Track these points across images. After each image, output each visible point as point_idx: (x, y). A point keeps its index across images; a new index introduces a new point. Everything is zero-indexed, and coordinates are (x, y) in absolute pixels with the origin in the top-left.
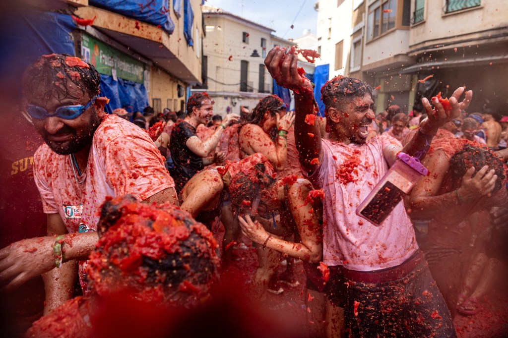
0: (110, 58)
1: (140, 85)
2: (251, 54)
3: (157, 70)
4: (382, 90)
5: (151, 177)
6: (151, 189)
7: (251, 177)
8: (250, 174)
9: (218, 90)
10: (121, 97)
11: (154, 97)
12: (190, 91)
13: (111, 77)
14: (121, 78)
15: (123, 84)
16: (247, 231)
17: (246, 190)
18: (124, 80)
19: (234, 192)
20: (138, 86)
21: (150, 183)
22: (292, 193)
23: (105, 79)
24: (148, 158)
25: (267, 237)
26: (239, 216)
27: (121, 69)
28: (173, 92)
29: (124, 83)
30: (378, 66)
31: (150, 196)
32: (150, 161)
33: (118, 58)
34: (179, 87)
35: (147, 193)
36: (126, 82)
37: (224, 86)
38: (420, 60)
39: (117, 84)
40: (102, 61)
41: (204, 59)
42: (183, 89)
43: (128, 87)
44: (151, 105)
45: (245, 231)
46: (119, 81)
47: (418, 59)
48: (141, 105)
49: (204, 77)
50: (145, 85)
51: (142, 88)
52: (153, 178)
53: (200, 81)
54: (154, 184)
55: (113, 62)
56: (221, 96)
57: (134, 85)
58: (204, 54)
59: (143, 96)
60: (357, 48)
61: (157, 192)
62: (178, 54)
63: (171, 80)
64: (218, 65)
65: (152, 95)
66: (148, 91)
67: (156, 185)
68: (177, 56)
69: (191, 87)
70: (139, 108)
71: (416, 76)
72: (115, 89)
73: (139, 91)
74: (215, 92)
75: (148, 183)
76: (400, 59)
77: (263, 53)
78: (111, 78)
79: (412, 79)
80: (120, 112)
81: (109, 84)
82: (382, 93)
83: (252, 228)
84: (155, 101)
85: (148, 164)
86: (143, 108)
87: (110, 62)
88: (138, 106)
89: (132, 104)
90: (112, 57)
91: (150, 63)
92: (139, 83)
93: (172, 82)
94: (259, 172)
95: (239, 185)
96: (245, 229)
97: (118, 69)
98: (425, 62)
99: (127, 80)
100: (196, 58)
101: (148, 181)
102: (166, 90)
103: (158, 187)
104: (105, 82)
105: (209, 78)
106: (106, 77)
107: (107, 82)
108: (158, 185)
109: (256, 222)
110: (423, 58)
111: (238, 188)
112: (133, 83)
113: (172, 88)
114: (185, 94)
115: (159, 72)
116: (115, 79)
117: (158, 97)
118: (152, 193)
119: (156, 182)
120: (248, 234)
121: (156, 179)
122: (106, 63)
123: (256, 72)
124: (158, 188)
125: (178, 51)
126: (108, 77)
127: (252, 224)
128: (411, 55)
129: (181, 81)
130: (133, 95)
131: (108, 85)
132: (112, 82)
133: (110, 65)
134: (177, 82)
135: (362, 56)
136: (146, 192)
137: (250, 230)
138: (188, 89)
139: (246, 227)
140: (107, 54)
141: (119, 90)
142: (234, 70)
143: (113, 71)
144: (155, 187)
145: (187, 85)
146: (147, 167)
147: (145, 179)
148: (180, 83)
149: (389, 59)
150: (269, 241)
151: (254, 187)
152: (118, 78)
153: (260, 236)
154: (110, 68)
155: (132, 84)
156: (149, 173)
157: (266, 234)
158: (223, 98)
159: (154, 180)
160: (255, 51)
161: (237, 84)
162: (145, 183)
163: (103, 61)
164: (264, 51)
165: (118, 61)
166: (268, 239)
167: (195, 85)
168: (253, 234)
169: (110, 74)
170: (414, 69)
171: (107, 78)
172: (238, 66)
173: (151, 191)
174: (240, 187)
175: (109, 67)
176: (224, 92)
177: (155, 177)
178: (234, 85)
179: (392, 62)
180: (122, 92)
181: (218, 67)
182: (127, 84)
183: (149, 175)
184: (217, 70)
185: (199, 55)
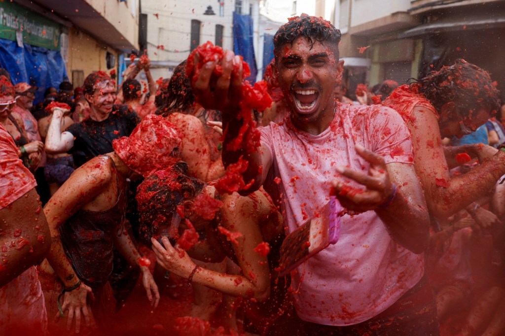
0: (14, 18)
1: (55, 52)
2: (204, 12)
3: (78, 33)
4: (376, 58)
5: (11, 176)
6: (13, 193)
7: (168, 182)
8: (167, 178)
9: (160, 59)
10: (28, 69)
11: (74, 68)
12: (124, 61)
13: (16, 42)
14: (28, 44)
15: (31, 52)
16: (165, 260)
17: (162, 202)
18: (32, 46)
19: (144, 205)
20: (51, 55)
21: (11, 184)
22: (229, 206)
23: (7, 45)
24: (5, 151)
25: (193, 267)
26: (152, 238)
27: (28, 31)
28: (100, 61)
29: (33, 51)
30: (371, 27)
31: (12, 201)
32: (8, 155)
33: (24, 18)
34: (108, 56)
35: (7, 198)
36: (35, 49)
37: (170, 54)
38: (425, 20)
39: (23, 51)
40: (3, 22)
41: (143, 19)
42: (114, 58)
43: (38, 55)
44: (70, 80)
45: (161, 260)
46: (25, 48)
47: (423, 18)
48: (56, 80)
49: (143, 42)
50: (62, 53)
51: (58, 56)
52: (14, 178)
53: (137, 47)
54: (16, 186)
55: (17, 23)
56: (164, 67)
57: (46, 53)
58: (143, 12)
59: (58, 67)
60: (343, 4)
61: (20, 195)
62: (105, 12)
63: (97, 46)
64: (160, 26)
65: (71, 67)
66: (65, 61)
67: (18, 187)
68: (103, 14)
69: (126, 54)
70: (53, 84)
71: (421, 41)
72: (20, 59)
73: (53, 61)
74: (158, 62)
75: (9, 185)
76: (400, 19)
77: (220, 10)
78: (15, 44)
79: (415, 45)
80: (20, 88)
81: (12, 52)
82: (375, 63)
83: (171, 255)
84: (76, 75)
85: (6, 158)
86: (59, 83)
87: (14, 22)
88: (52, 81)
89: (43, 78)
90: (16, 17)
91: (69, 24)
92: (53, 50)
93: (98, 49)
94: (181, 174)
95: (151, 194)
96: (161, 256)
97: (24, 33)
98: (432, 22)
99: (37, 47)
100: (130, 17)
101: (8, 182)
102: (91, 59)
103: (21, 189)
104: (7, 49)
105: (150, 43)
106: (8, 43)
107: (9, 49)
108: (21, 187)
109: (177, 246)
110: (429, 18)
111: (151, 199)
112: (45, 50)
113: (100, 56)
114: (116, 63)
115: (81, 35)
116: (20, 44)
117: (80, 68)
118: (15, 198)
119: (17, 183)
120: (167, 263)
121: (18, 178)
122: (8, 25)
123: (211, 35)
124: (21, 191)
125: (105, 7)
126: (11, 42)
127: (171, 250)
128: (413, 13)
129: (111, 46)
130: (43, 66)
131: (10, 53)
132: (17, 49)
133: (14, 26)
134: (106, 49)
135: (350, 14)
136: (6, 196)
137: (168, 258)
138: (121, 57)
139: (163, 254)
140: (10, 12)
141: (25, 60)
142: (182, 33)
143: (17, 34)
144: (18, 189)
145: (119, 52)
146: (5, 163)
147: (5, 179)
148: (109, 50)
149: (385, 18)
150: (196, 273)
151: (173, 197)
152: (24, 44)
153: (184, 267)
154: (14, 32)
155: (43, 51)
156: (9, 171)
157: (192, 263)
158: (168, 70)
159: (16, 180)
160: (210, 8)
161: (186, 51)
162: (5, 184)
163: (5, 21)
164: (222, 8)
165: (24, 21)
166: (194, 270)
167: (130, 52)
168: (173, 263)
169: (13, 39)
170: (418, 31)
171: (10, 45)
172: (188, 28)
173: (13, 195)
174: (154, 196)
175: (12, 29)
176: (169, 61)
177: (16, 176)
178: (182, 52)
179: (389, 22)
180: (29, 62)
181: (160, 29)
182: (36, 51)
183: (9, 173)
184: (160, 32)
185: (135, 12)
